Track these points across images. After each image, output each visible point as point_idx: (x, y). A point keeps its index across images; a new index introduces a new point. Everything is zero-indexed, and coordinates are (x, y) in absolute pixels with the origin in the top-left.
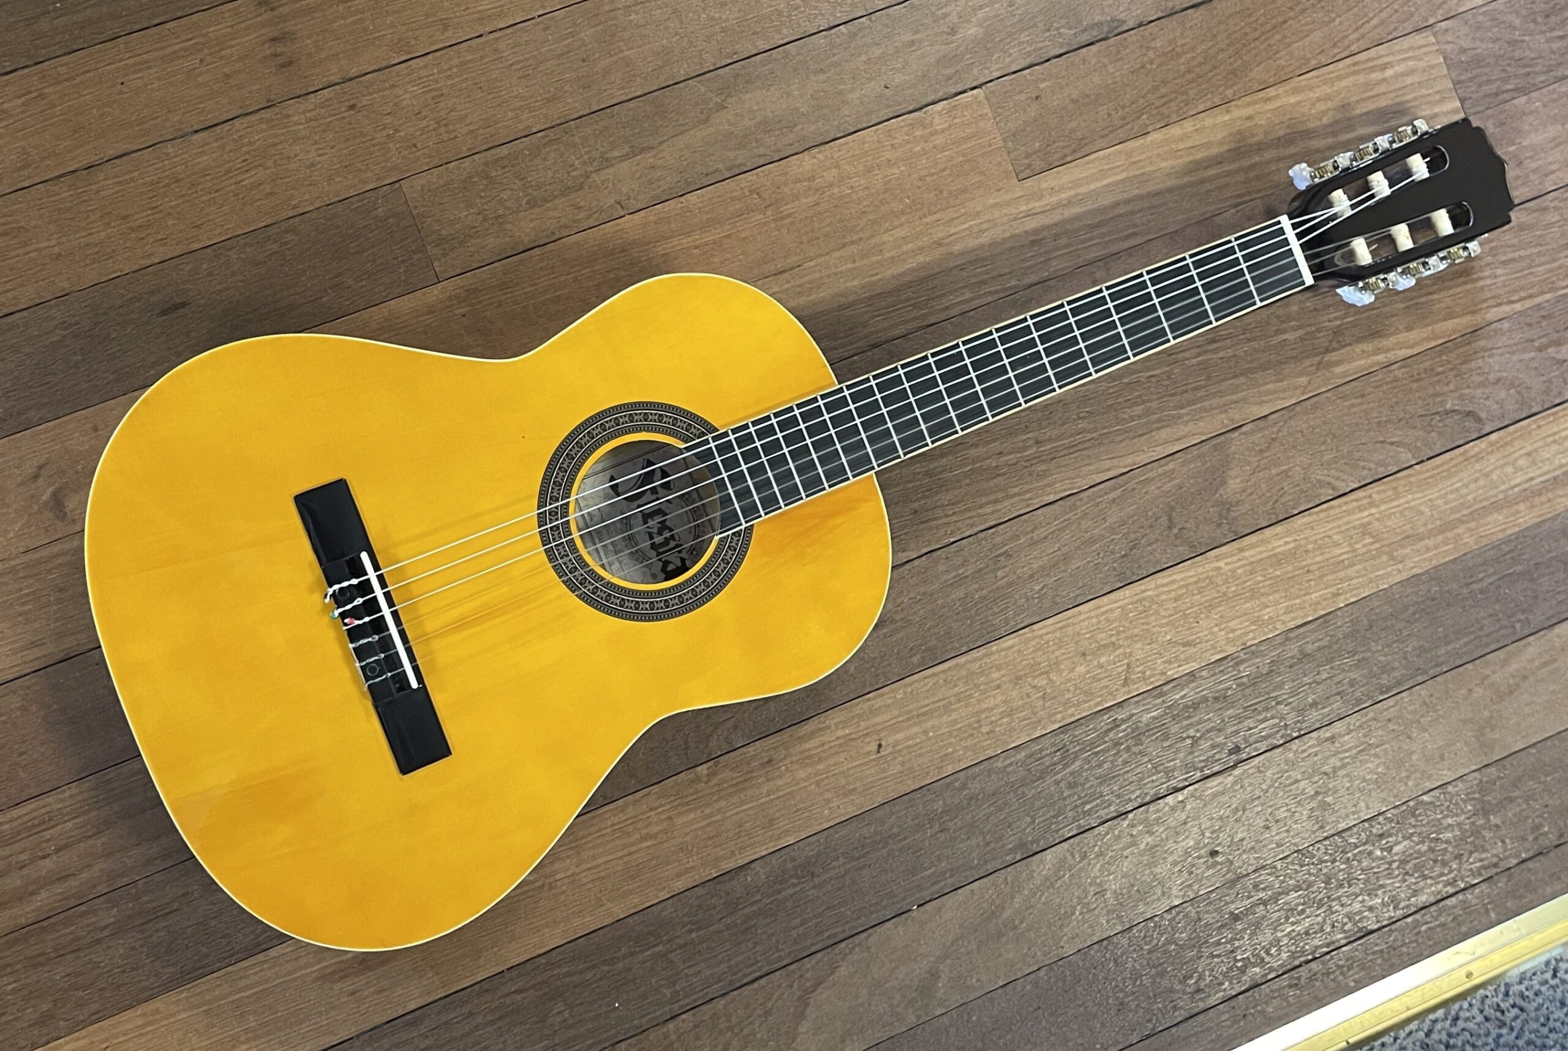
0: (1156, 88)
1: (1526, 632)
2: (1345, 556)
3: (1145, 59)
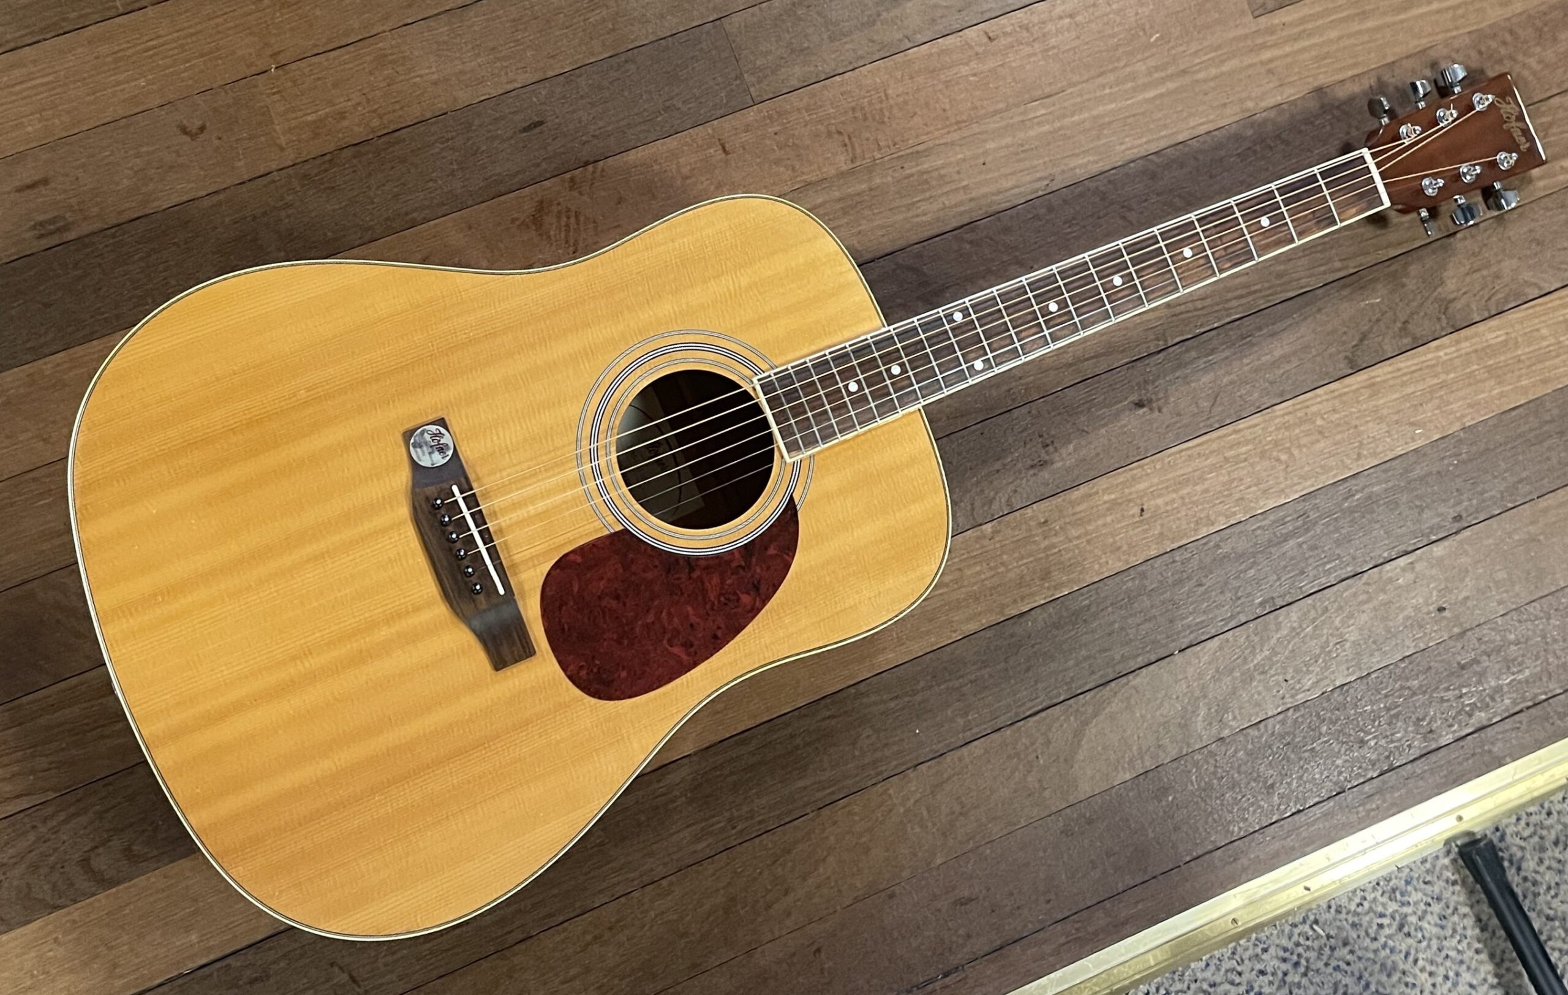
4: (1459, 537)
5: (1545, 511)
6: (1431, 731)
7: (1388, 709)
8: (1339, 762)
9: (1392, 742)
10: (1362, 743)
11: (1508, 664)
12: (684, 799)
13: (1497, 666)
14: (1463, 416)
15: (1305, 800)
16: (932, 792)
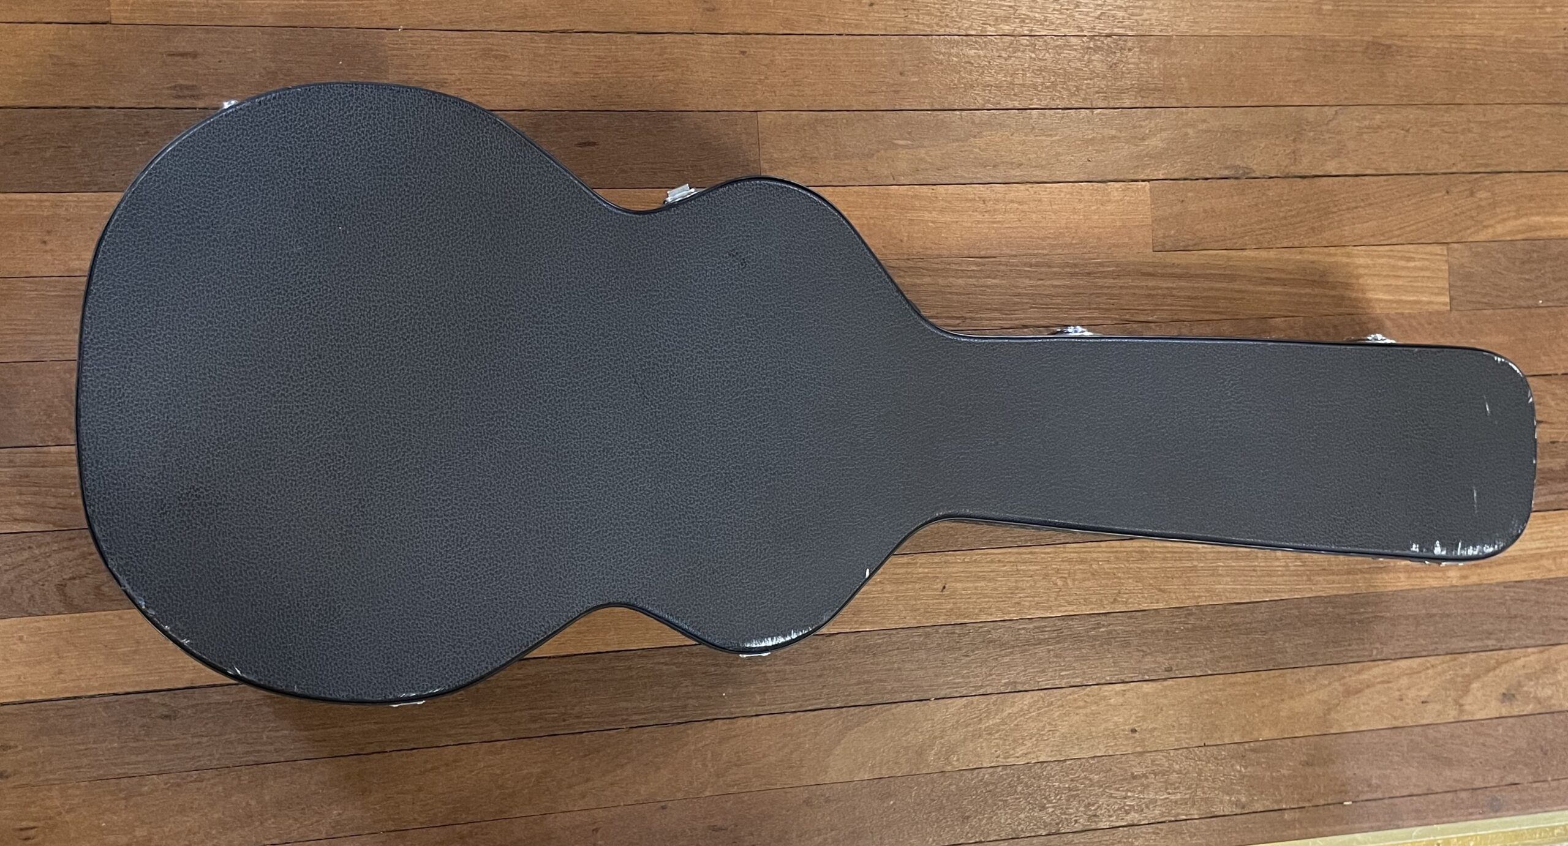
0: (1261, 222)
1: (1379, 657)
2: (1280, 569)
3: (1260, 201)
4: (1165, 683)
5: (1233, 685)
6: (1095, 816)
7: (1070, 789)
8: (1022, 816)
9: (1065, 814)
10: (1043, 808)
11: (1168, 784)
12: (533, 688)
13: (1160, 785)
14: (1200, 597)
15: (989, 835)
16: (719, 742)
